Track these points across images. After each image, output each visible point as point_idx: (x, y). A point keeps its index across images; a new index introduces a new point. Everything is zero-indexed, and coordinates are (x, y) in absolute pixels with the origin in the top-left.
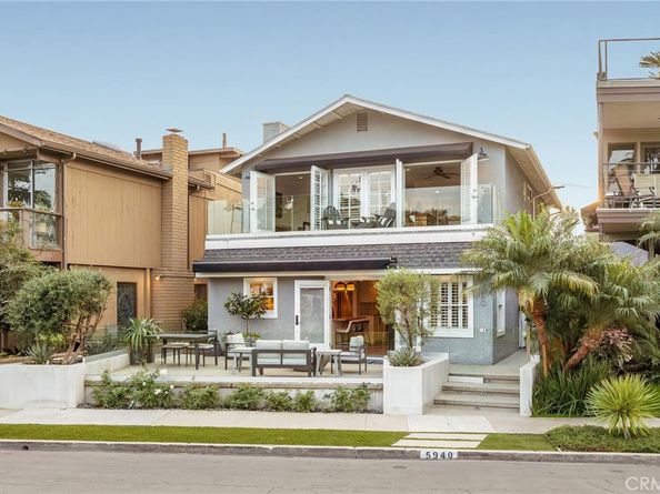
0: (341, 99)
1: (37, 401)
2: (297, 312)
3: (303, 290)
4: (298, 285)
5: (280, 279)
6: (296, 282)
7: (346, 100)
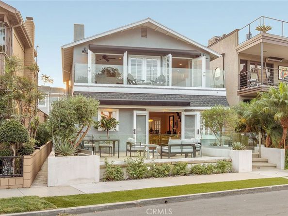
0: (146, 19)
2: (135, 127)
3: (138, 116)
4: (135, 113)
5: (120, 110)
6: (134, 111)
7: (148, 20)
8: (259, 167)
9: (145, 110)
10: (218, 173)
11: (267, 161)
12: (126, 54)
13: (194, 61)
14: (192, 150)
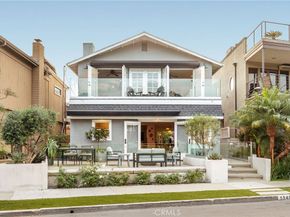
1: (22, 186)
4: (126, 123)
5: (113, 120)
8: (242, 178)
9: (137, 120)
10: (185, 183)
11: (256, 172)
12: (124, 67)
13: (194, 71)
14: (163, 159)
